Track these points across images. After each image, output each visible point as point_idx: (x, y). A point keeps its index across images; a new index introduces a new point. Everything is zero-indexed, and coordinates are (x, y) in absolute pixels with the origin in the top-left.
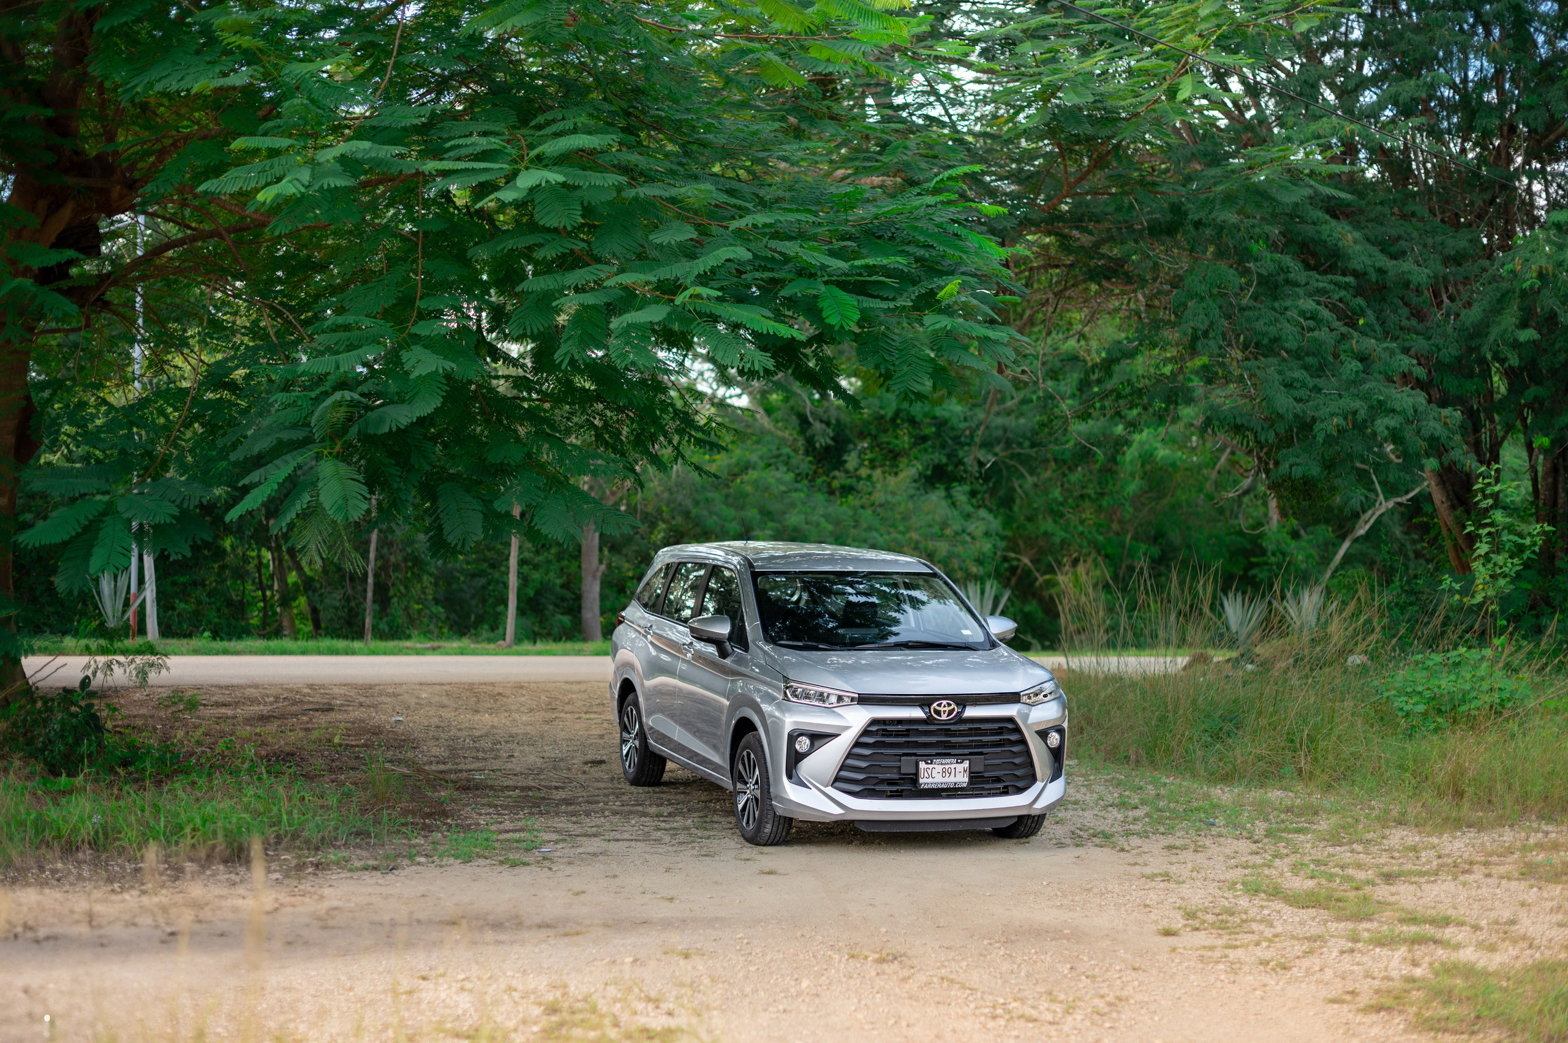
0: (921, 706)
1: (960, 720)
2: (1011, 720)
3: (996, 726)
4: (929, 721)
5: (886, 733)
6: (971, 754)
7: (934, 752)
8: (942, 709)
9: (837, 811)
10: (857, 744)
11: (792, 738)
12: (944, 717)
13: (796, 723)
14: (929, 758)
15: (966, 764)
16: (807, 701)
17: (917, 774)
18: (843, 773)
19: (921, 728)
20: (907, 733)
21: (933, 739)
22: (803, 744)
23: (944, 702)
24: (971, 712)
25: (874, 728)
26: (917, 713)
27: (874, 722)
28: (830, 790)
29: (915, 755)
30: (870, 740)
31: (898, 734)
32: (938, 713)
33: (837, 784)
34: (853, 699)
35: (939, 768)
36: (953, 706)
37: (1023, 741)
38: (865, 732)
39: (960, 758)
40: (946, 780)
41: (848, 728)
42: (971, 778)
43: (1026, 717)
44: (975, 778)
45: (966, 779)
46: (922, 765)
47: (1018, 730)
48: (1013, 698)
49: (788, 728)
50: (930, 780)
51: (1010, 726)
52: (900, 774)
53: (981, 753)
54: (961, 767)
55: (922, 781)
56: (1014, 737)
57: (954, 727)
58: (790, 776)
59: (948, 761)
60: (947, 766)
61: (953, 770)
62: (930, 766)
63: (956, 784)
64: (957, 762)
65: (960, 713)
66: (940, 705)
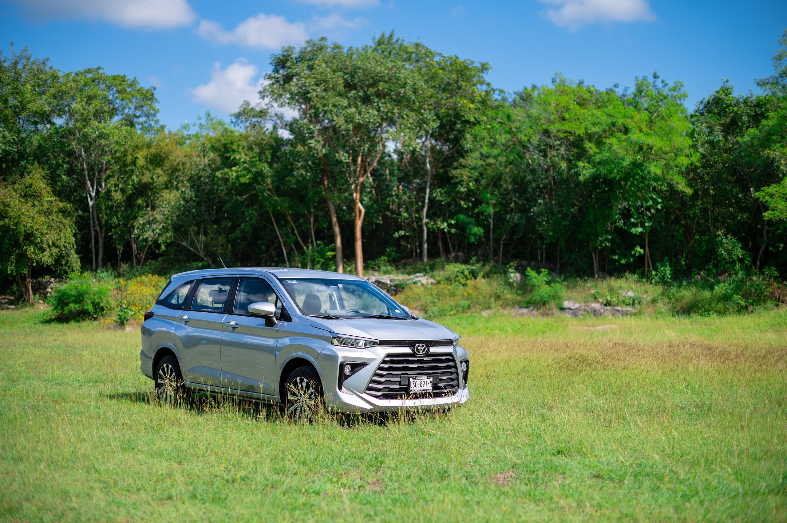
0: (410, 347)
1: (428, 354)
2: (450, 354)
4: (414, 355)
5: (392, 362)
6: (433, 373)
7: (417, 372)
8: (420, 348)
9: (369, 407)
10: (380, 368)
11: (342, 366)
12: (421, 353)
13: (344, 357)
14: (414, 376)
15: (431, 379)
17: (409, 385)
18: (371, 385)
19: (410, 359)
20: (403, 362)
21: (416, 365)
22: (348, 370)
23: (421, 345)
24: (433, 350)
25: (388, 359)
27: (389, 355)
28: (364, 396)
29: (407, 374)
30: (386, 366)
32: (418, 350)
33: (367, 392)
34: (376, 343)
35: (419, 381)
36: (425, 346)
37: (456, 366)
38: (384, 362)
39: (428, 376)
40: (422, 388)
41: (373, 360)
42: (433, 387)
43: (456, 352)
44: (435, 387)
45: (431, 388)
46: (411, 380)
47: (453, 360)
48: (449, 342)
49: (340, 361)
50: (415, 389)
51: (451, 358)
52: (400, 385)
53: (437, 373)
54: (429, 381)
55: (411, 389)
56: (451, 364)
57: (425, 358)
58: (340, 388)
59: (423, 377)
60: (423, 380)
61: (425, 383)
62: (415, 380)
63: (427, 390)
64: (427, 378)
65: (428, 351)
66: (419, 346)
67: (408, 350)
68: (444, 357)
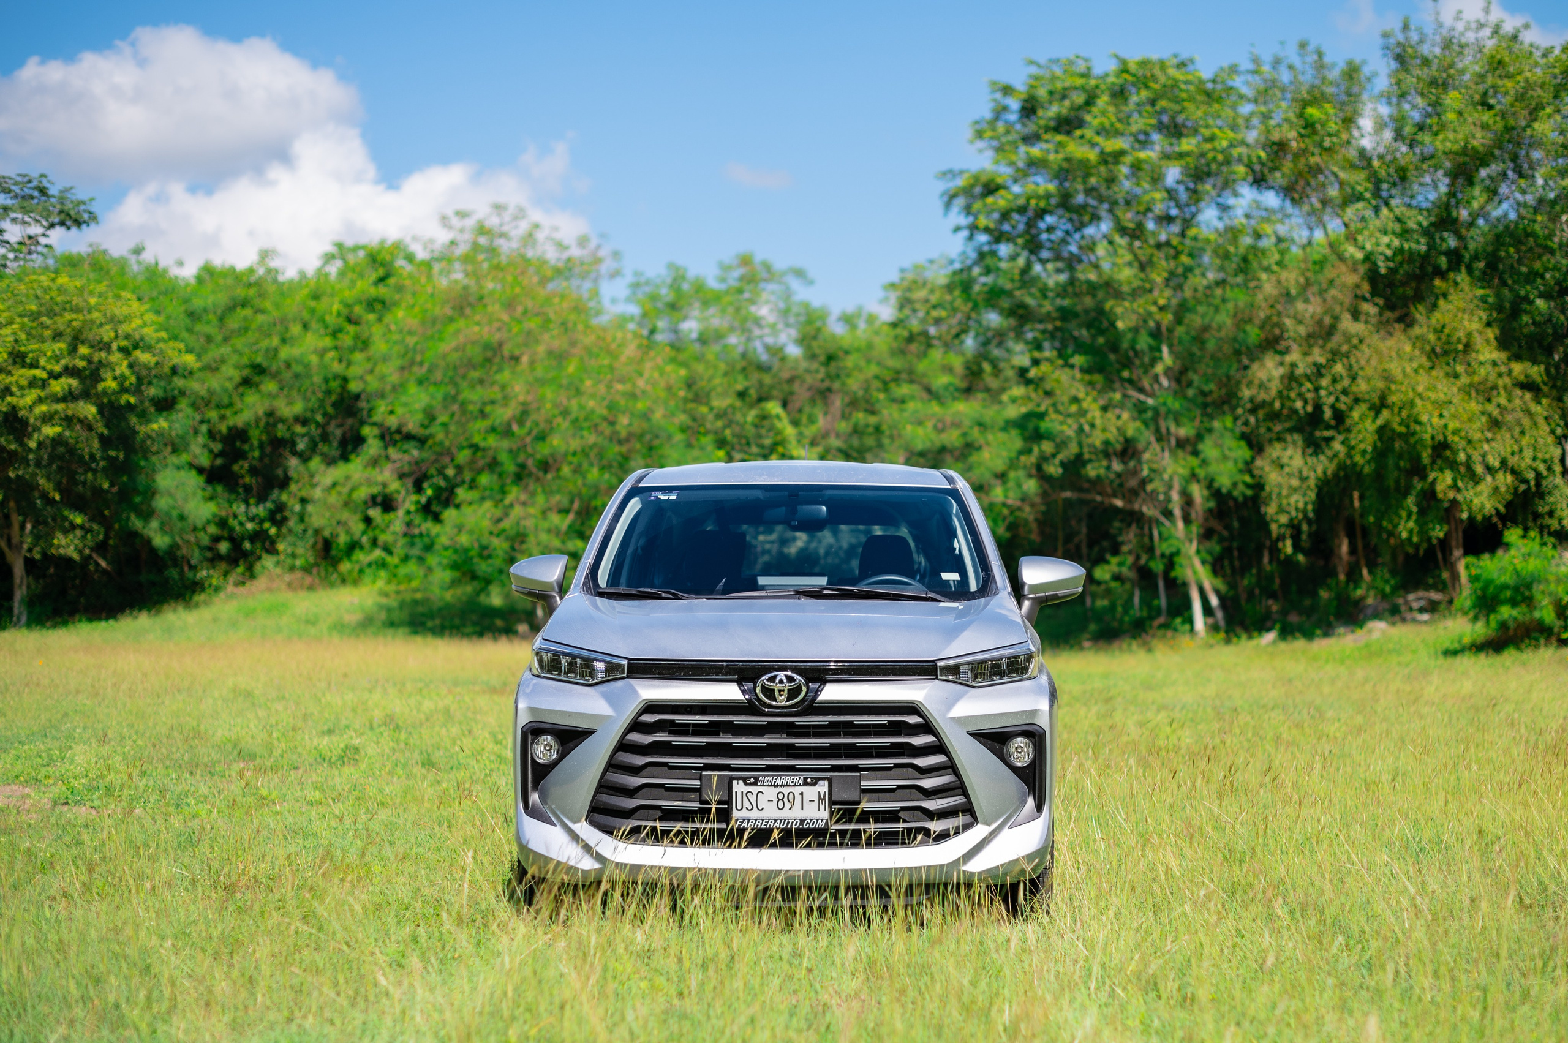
0: (739, 682)
1: (812, 707)
2: (912, 708)
4: (749, 708)
5: (675, 727)
6: (835, 768)
7: (761, 763)
8: (777, 687)
9: (588, 864)
10: (621, 746)
11: (528, 738)
12: (781, 701)
13: (535, 710)
14: (753, 775)
15: (823, 787)
17: (729, 803)
18: (602, 797)
19: (738, 719)
20: (714, 728)
21: (762, 740)
22: (544, 750)
23: (781, 675)
24: (832, 693)
27: (652, 708)
28: (583, 829)
29: (727, 768)
30: (645, 740)
32: (769, 693)
33: (593, 817)
35: (771, 793)
36: (799, 681)
37: (942, 748)
38: (636, 726)
39: (812, 776)
40: (785, 814)
41: (609, 719)
42: (833, 812)
43: (948, 706)
44: (845, 810)
45: (824, 815)
46: (738, 787)
47: (927, 728)
48: (921, 670)
49: (521, 720)
50: (755, 814)
51: (914, 720)
52: (697, 800)
53: (855, 768)
54: (812, 792)
55: (738, 815)
56: (922, 740)
57: (799, 720)
58: (526, 804)
59: (789, 780)
60: (786, 790)
61: (798, 798)
62: (754, 789)
63: (802, 821)
64: (806, 784)
65: (811, 694)
66: (772, 679)
67: (730, 692)
68: (884, 719)
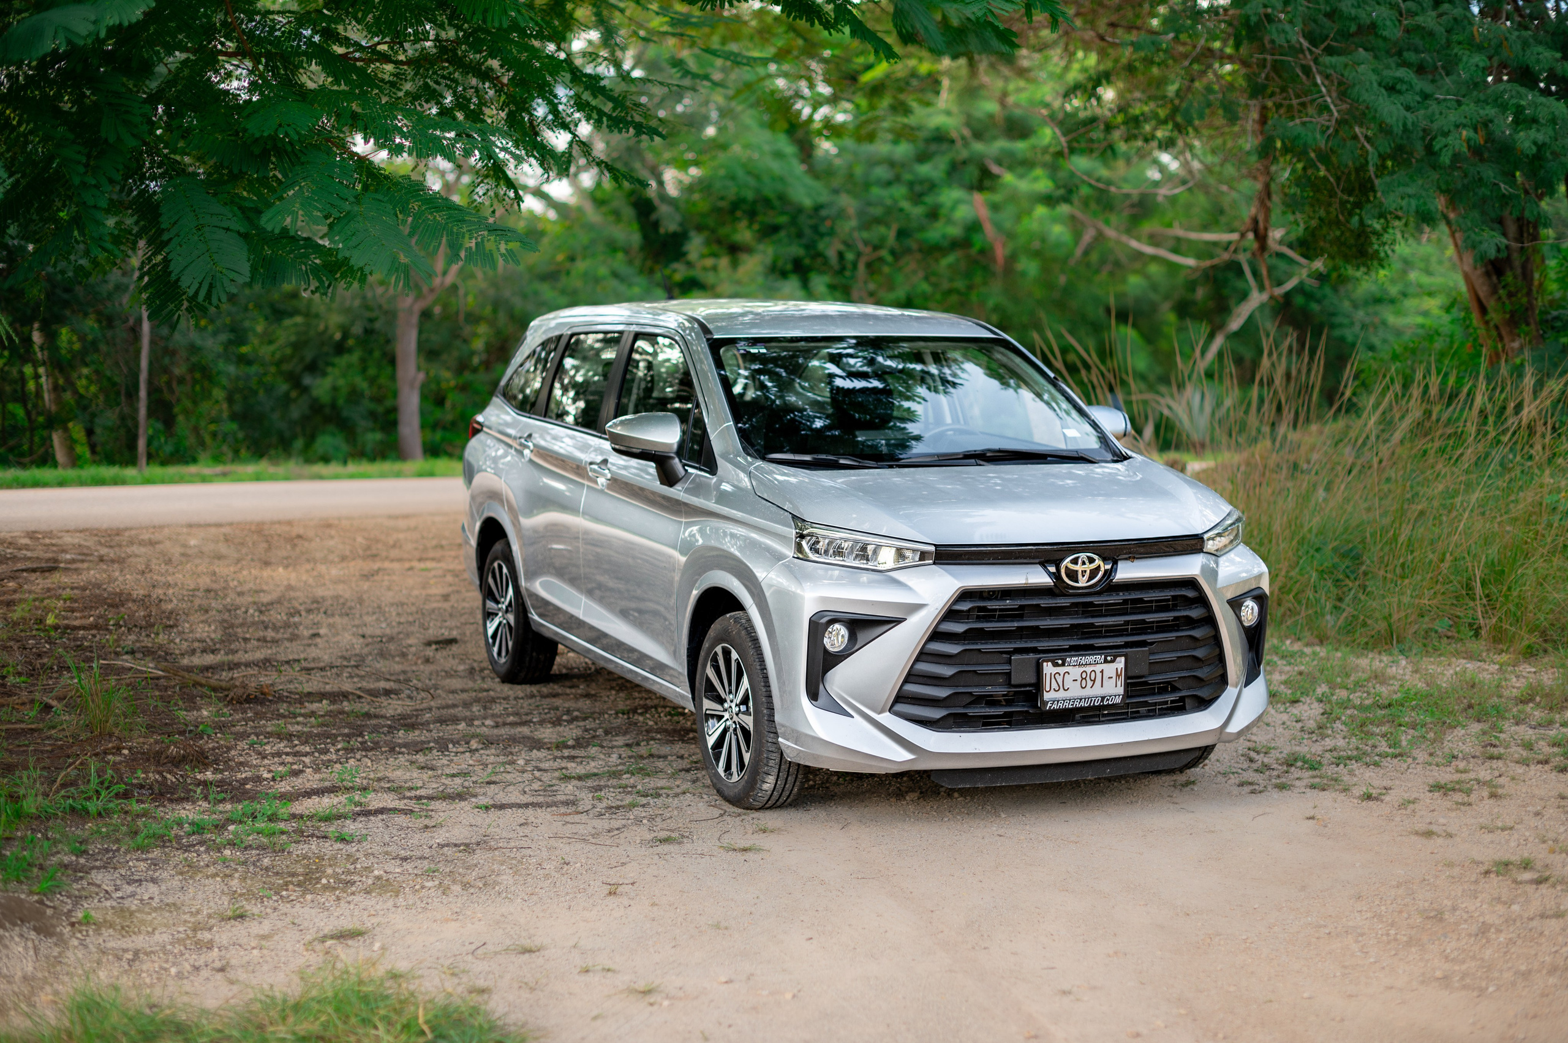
0: (1043, 564)
1: (1109, 586)
2: (1191, 583)
3: (1168, 594)
4: (1058, 589)
5: (987, 615)
6: (1127, 645)
7: (1065, 643)
8: (1079, 568)
9: (900, 756)
10: (936, 635)
11: (817, 628)
12: (1083, 582)
13: (824, 599)
14: (1059, 656)
15: (1121, 663)
16: (837, 560)
17: (1039, 685)
18: (911, 688)
19: (1045, 602)
20: (1019, 613)
21: (1065, 622)
22: (836, 638)
23: (1083, 556)
24: (1126, 572)
25: (964, 606)
26: (1038, 577)
27: (966, 595)
28: (887, 719)
29: (1035, 650)
30: (959, 628)
31: (1005, 615)
32: (1072, 575)
33: (899, 707)
34: (923, 555)
35: (1075, 672)
36: (1098, 562)
37: (1210, 620)
38: (950, 614)
39: (1110, 653)
40: (1088, 692)
41: (916, 607)
42: (1127, 686)
43: (1212, 574)
44: (1134, 684)
45: (1121, 690)
46: (1048, 668)
47: (1202, 601)
48: (1191, 544)
49: (809, 610)
50: (1061, 694)
51: (1191, 594)
52: (1010, 685)
53: (1144, 644)
54: (1111, 669)
55: (1047, 696)
56: (1195, 613)
57: (1099, 600)
58: (813, 695)
59: (1090, 659)
60: (1089, 669)
61: (1099, 675)
62: (1061, 670)
63: (1103, 698)
64: (1106, 661)
65: (1108, 574)
66: (1075, 561)
